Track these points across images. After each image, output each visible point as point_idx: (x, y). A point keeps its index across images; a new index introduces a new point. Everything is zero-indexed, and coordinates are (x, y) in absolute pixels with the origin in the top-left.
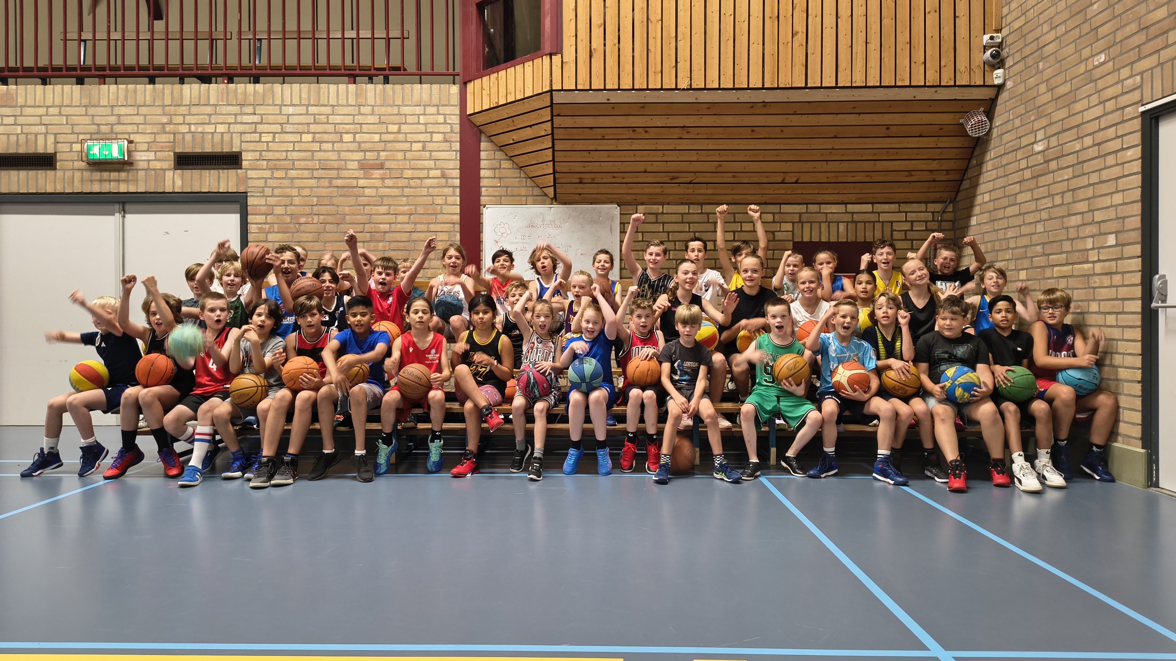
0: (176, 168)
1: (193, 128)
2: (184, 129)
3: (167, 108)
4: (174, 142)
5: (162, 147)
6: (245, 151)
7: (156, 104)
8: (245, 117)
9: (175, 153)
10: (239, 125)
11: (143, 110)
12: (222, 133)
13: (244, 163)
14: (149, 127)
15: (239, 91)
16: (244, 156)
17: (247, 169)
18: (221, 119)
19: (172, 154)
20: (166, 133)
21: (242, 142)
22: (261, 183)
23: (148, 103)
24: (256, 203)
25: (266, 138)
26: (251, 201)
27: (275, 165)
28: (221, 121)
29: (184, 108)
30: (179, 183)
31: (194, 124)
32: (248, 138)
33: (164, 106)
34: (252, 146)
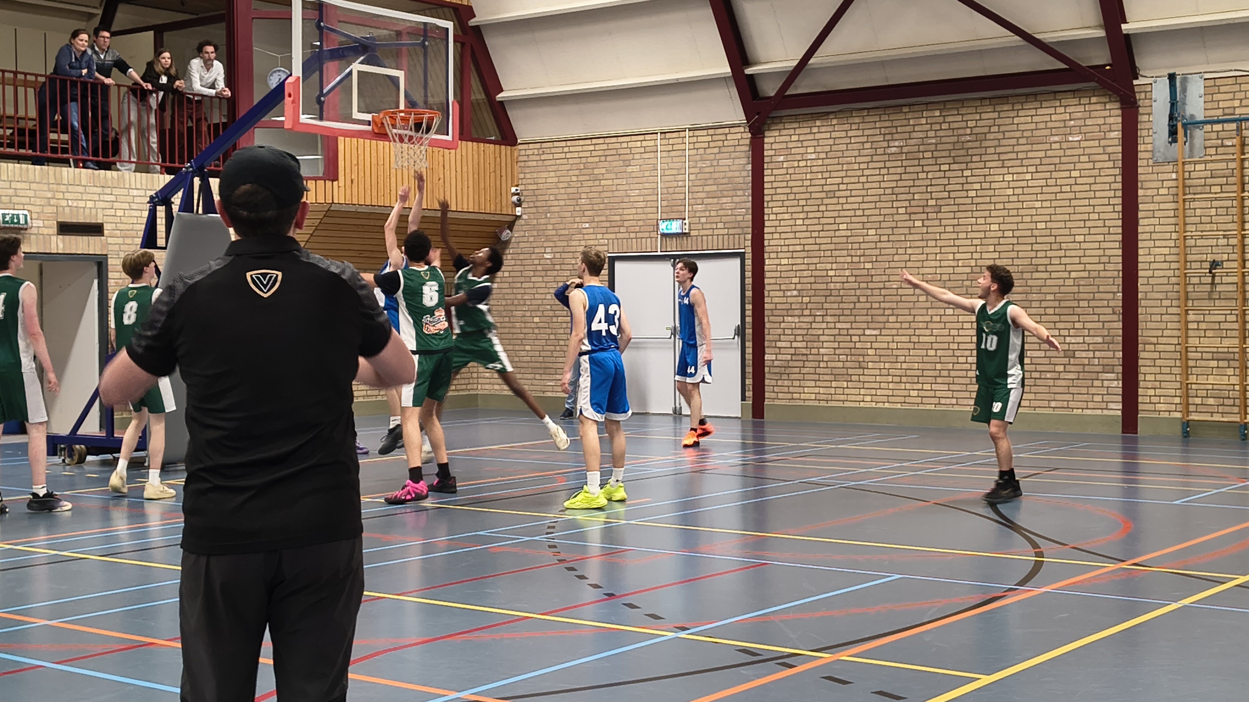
0: (58, 234)
1: (70, 203)
2: (64, 203)
3: (51, 186)
4: (57, 213)
5: (48, 217)
6: (107, 223)
7: (44, 182)
8: (106, 196)
9: (58, 222)
10: (101, 203)
11: (34, 186)
12: (91, 208)
13: (106, 232)
14: (38, 200)
15: (101, 176)
16: (106, 226)
17: (107, 237)
18: (90, 197)
19: (55, 222)
20: (50, 205)
21: (104, 215)
22: (116, 248)
23: (37, 180)
24: (114, 263)
25: (120, 213)
26: (110, 261)
27: (125, 234)
28: (89, 198)
29: (64, 187)
30: (61, 246)
31: (71, 200)
32: (108, 212)
33: (49, 184)
34: (110, 219)
